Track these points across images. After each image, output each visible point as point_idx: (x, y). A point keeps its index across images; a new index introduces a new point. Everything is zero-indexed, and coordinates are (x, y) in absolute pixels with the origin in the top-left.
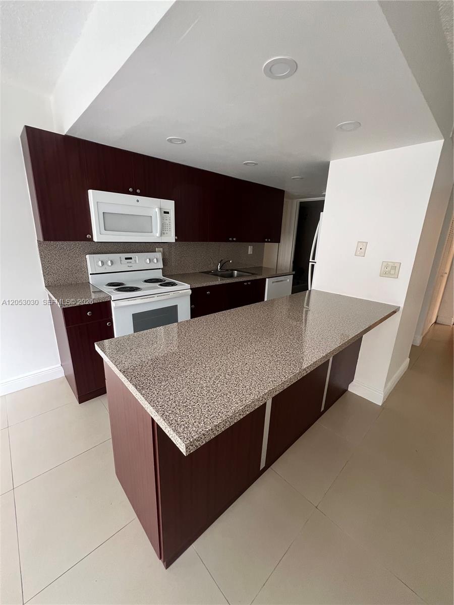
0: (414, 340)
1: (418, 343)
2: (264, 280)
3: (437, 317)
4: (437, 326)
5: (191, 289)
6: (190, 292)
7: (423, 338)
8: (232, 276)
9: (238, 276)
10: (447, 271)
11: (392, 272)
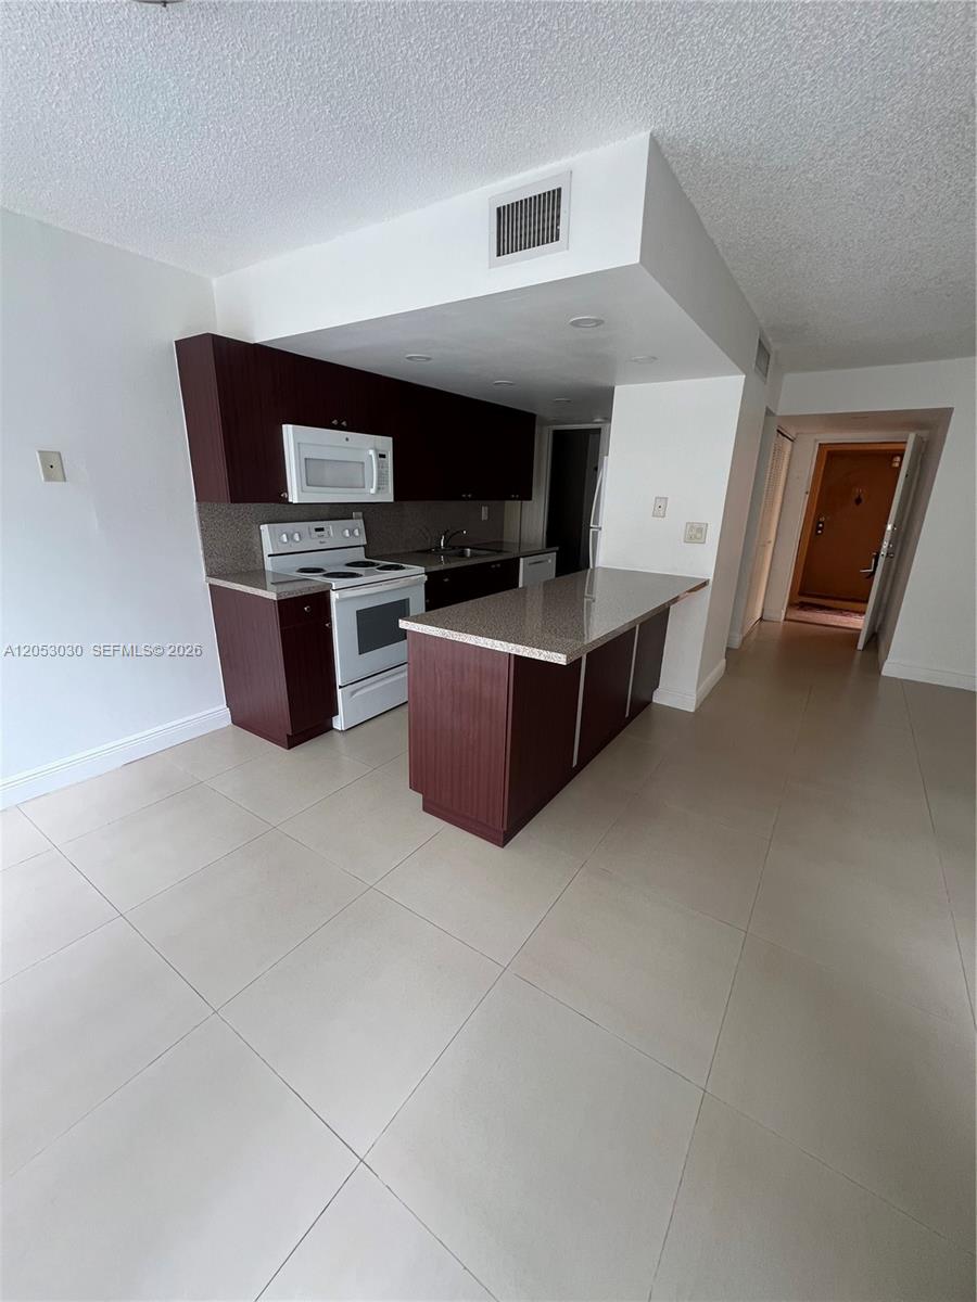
0: (729, 640)
1: (736, 644)
2: (516, 562)
3: (763, 610)
4: (764, 624)
5: (426, 573)
6: (425, 578)
7: (744, 639)
8: (463, 555)
9: (473, 556)
10: (772, 538)
11: (699, 535)
